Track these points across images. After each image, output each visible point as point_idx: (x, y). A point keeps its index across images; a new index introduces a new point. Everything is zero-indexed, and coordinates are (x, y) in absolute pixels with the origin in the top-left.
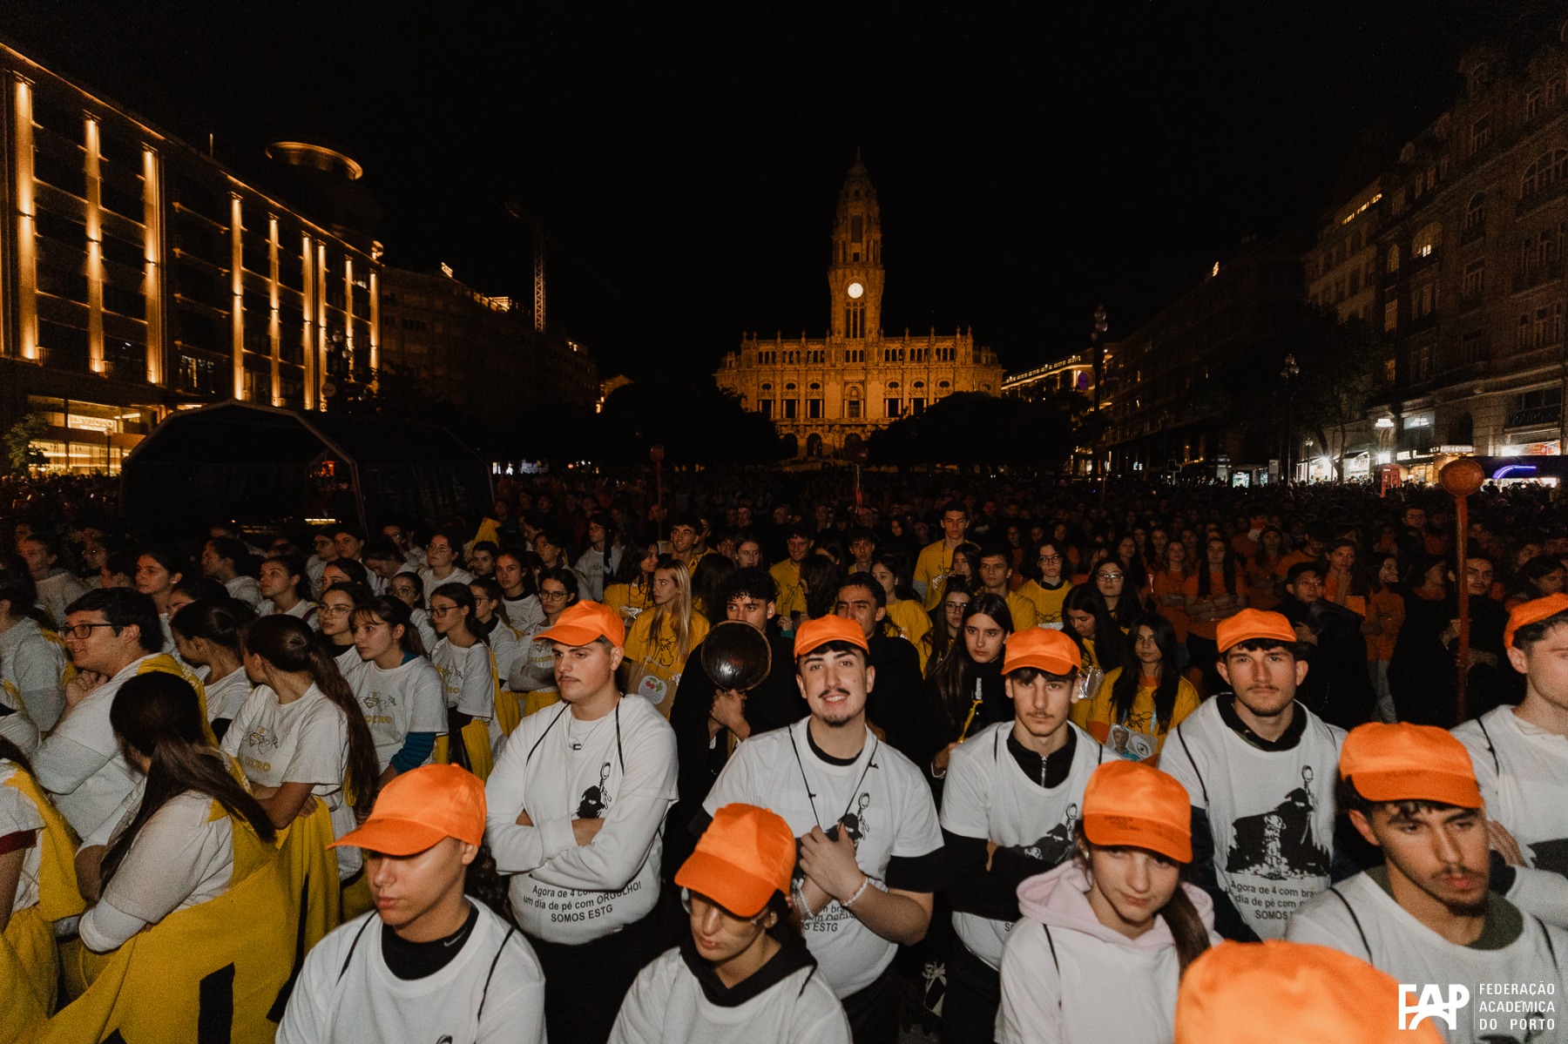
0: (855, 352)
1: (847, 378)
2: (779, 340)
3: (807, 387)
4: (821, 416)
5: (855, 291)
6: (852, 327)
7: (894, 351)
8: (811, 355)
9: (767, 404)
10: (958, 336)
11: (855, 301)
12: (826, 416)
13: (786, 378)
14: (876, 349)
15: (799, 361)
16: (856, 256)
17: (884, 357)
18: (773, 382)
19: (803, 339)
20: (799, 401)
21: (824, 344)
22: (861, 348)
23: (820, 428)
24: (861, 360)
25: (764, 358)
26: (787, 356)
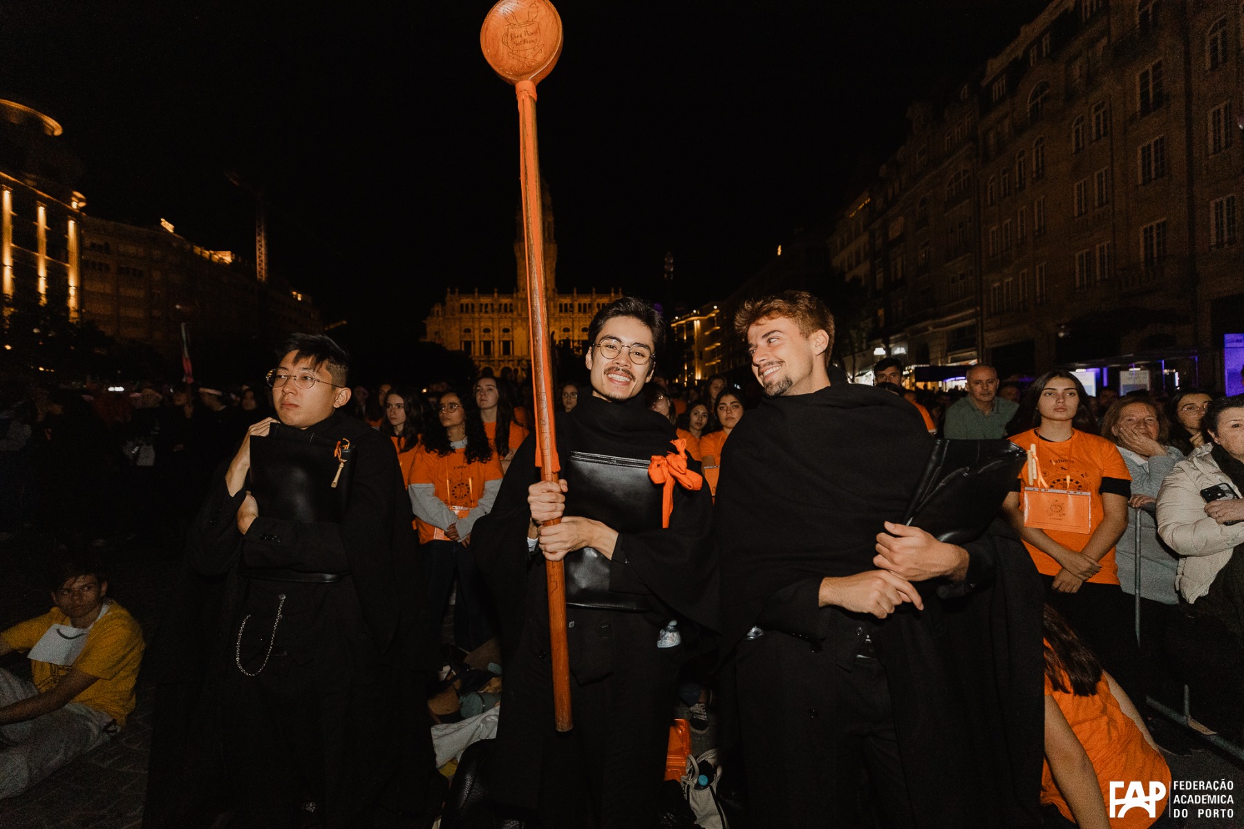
2: (476, 294)
3: (499, 331)
4: (511, 353)
7: (566, 305)
8: (503, 307)
9: (468, 345)
10: (613, 295)
12: (515, 353)
13: (482, 324)
15: (493, 311)
17: (558, 309)
18: (473, 327)
19: (496, 295)
20: (494, 342)
21: (512, 298)
23: (511, 363)
25: (464, 309)
26: (483, 307)
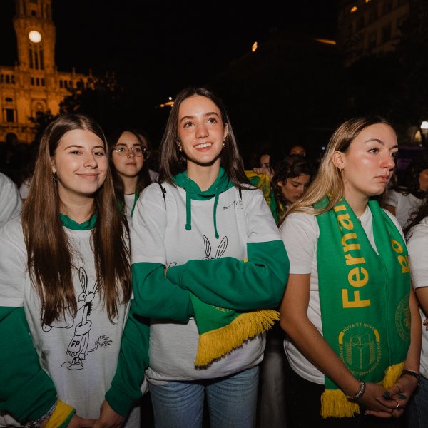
0: (38, 80)
1: (34, 96)
3: (3, 100)
4: (15, 121)
5: (35, 37)
6: (34, 61)
7: (66, 82)
8: (4, 78)
11: (35, 45)
12: (19, 121)
14: (53, 80)
16: (34, 13)
17: (59, 84)
21: (14, 70)
22: (41, 77)
23: (15, 129)
24: (43, 85)
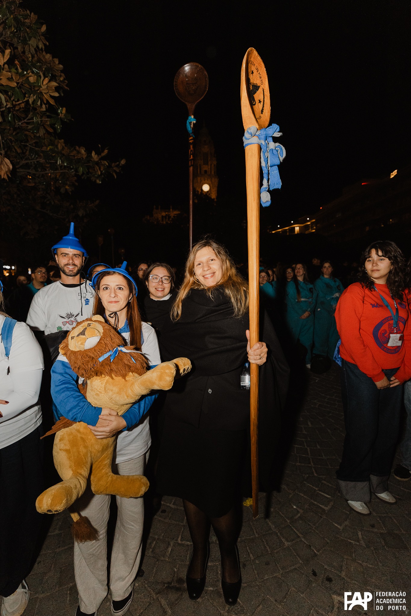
2: (171, 210)
5: (206, 188)
16: (206, 172)
25: (164, 219)
